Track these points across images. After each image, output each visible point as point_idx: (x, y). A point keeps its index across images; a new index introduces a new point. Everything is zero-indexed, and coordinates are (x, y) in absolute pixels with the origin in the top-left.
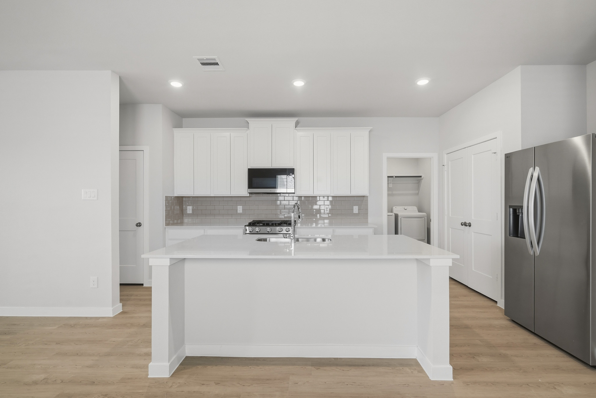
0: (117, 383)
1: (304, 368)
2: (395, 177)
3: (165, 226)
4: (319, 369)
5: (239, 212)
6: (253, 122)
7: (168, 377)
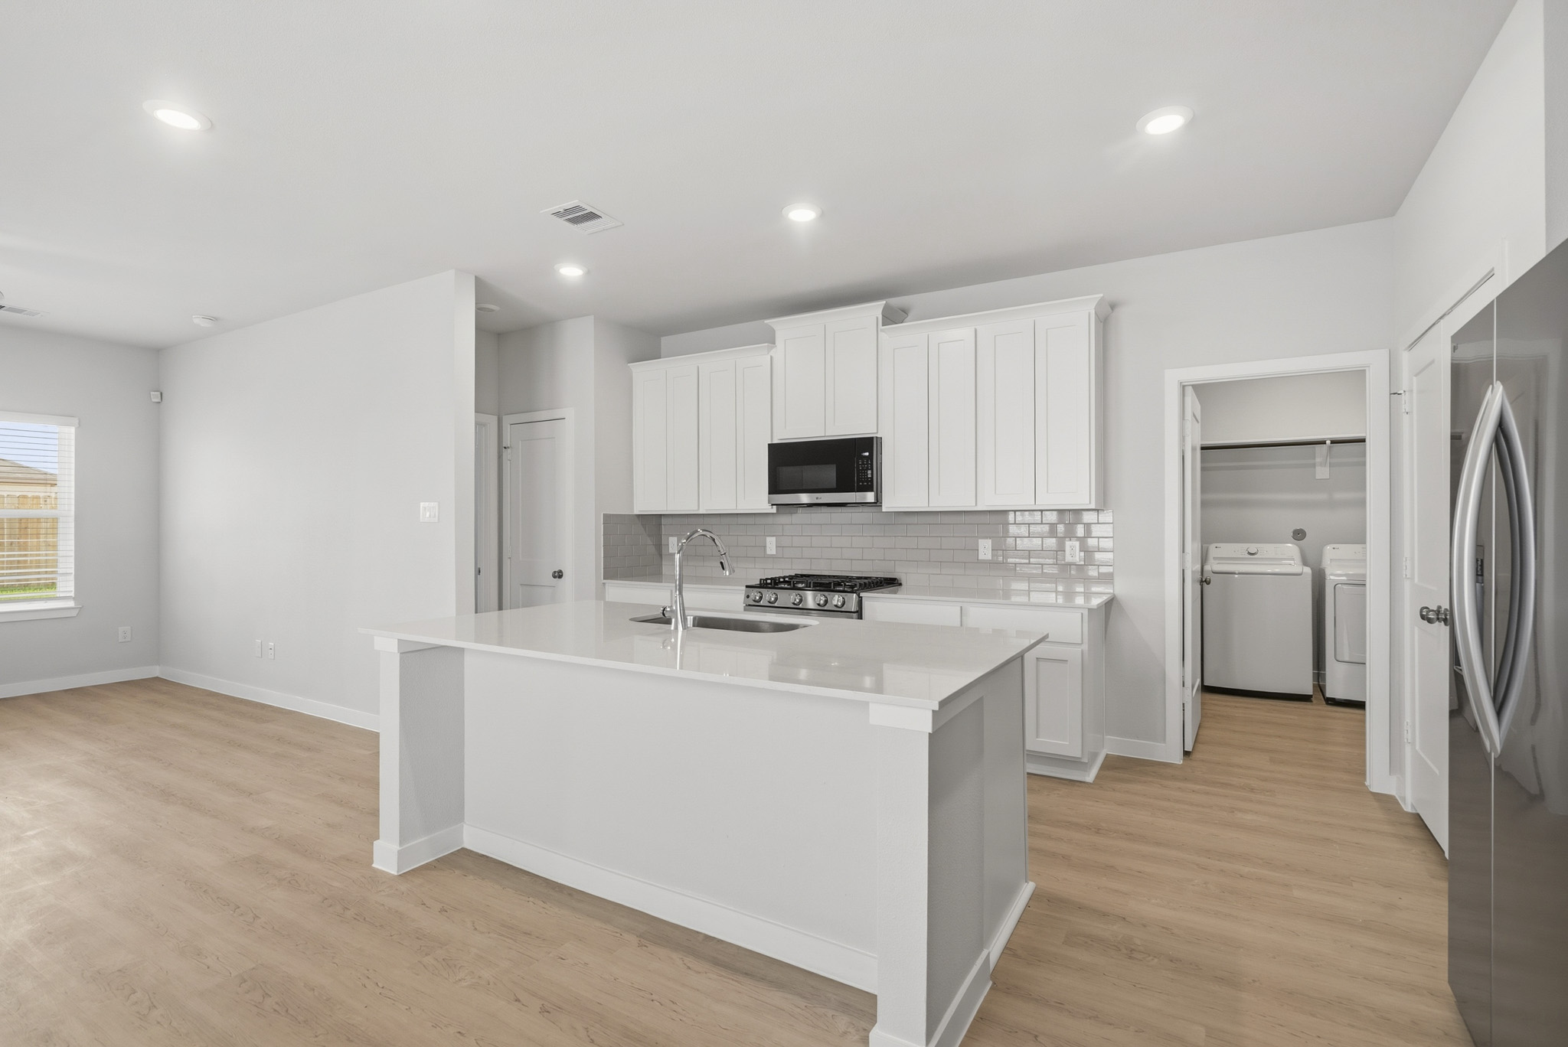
0: (329, 861)
1: (618, 935)
2: (1333, 442)
3: (604, 579)
4: (644, 948)
5: (769, 552)
6: (785, 327)
7: (396, 874)
